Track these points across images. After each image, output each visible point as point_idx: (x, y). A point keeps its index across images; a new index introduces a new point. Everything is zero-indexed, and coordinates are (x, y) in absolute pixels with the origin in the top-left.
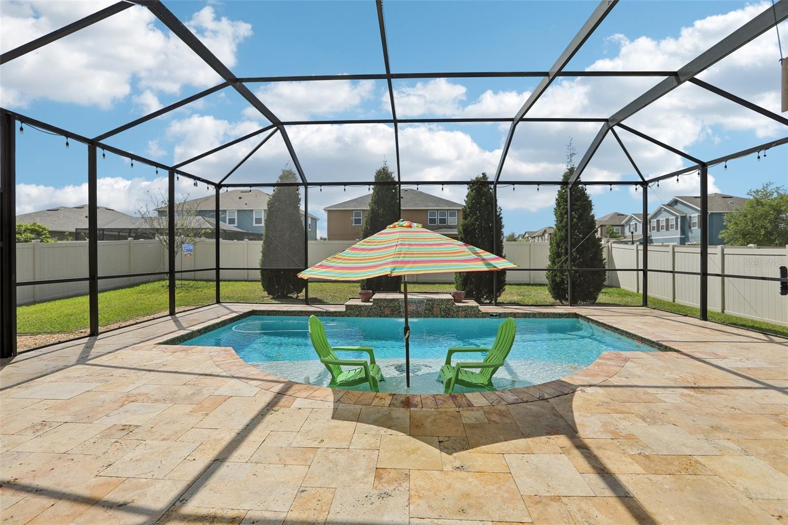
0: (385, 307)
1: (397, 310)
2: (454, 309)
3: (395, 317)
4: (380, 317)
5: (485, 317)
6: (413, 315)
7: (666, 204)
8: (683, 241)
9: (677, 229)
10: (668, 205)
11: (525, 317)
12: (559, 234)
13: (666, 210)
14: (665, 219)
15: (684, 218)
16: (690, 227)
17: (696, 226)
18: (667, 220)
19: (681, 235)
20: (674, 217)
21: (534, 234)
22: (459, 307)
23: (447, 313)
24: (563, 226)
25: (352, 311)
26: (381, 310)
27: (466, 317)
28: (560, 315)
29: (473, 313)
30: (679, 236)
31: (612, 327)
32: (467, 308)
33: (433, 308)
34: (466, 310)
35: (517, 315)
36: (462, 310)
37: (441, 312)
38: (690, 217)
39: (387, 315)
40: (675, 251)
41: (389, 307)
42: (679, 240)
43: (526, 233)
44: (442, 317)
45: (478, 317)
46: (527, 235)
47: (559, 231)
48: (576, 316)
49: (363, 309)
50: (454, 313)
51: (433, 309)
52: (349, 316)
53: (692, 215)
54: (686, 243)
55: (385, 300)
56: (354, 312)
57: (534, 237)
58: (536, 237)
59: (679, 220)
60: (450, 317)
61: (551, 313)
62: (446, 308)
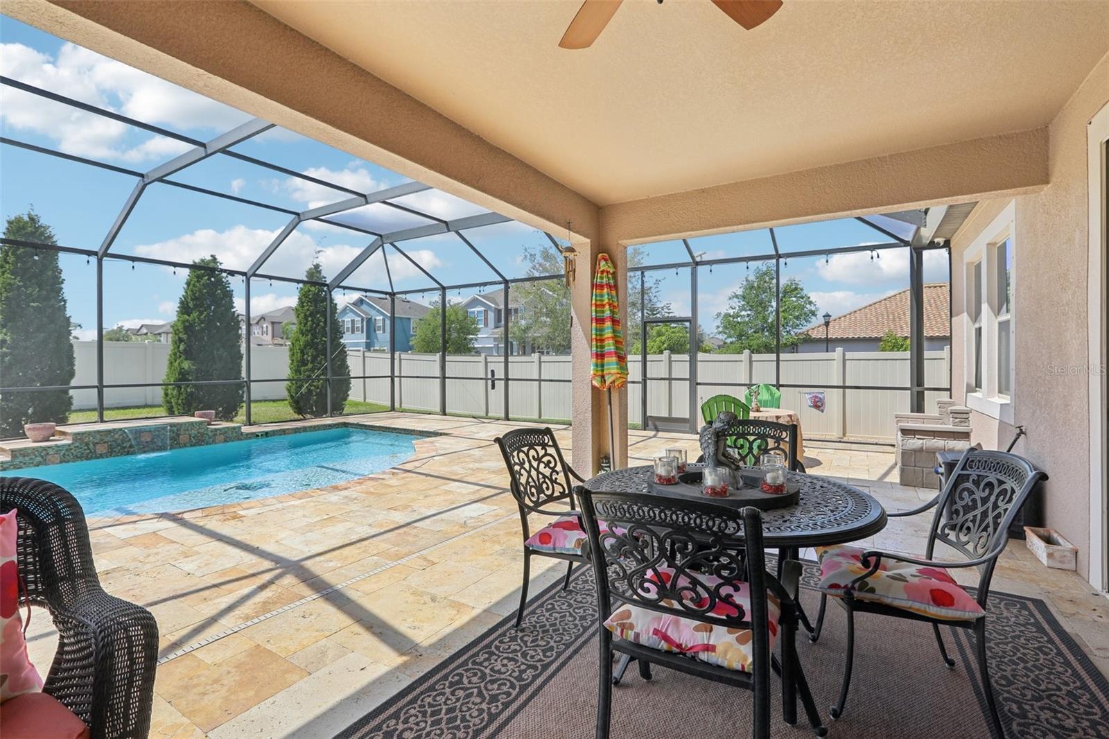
0: (97, 443)
1: (119, 445)
2: (210, 434)
3: (114, 456)
4: (87, 459)
5: (250, 438)
6: (146, 449)
7: (352, 302)
8: (369, 346)
9: (362, 332)
10: (353, 304)
11: (295, 432)
12: (303, 339)
13: (352, 311)
14: (350, 320)
15: (369, 320)
16: (375, 331)
17: (380, 330)
18: (353, 321)
19: (367, 339)
20: (360, 319)
21: (158, 330)
22: (216, 430)
23: (199, 440)
24: (307, 330)
25: (27, 458)
26: (89, 449)
27: (225, 441)
28: (330, 426)
29: (235, 435)
30: (364, 341)
31: (389, 428)
32: (226, 430)
33: (178, 435)
34: (226, 432)
35: (287, 431)
36: (220, 434)
37: (190, 439)
38: (375, 320)
39: (100, 454)
40: (402, 358)
41: (104, 442)
42: (364, 345)
43: (142, 326)
44: (191, 446)
45: (242, 440)
46: (144, 331)
47: (303, 335)
48: (345, 425)
49: (51, 452)
50: (210, 438)
51: (179, 437)
52: (21, 468)
53: (377, 318)
54: (372, 349)
55: (99, 432)
56: (31, 459)
57: (159, 334)
58: (163, 335)
59: (365, 323)
60: (203, 445)
61: (322, 425)
62: (198, 433)
